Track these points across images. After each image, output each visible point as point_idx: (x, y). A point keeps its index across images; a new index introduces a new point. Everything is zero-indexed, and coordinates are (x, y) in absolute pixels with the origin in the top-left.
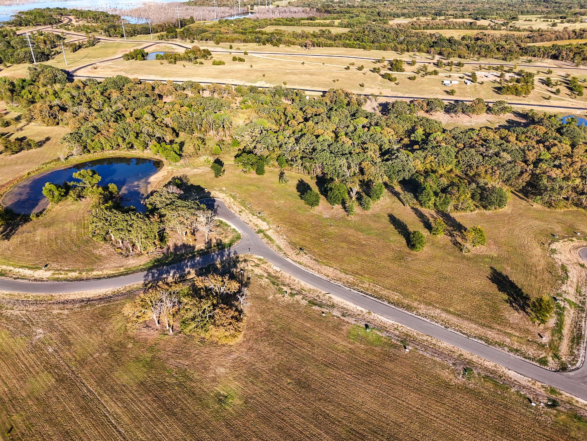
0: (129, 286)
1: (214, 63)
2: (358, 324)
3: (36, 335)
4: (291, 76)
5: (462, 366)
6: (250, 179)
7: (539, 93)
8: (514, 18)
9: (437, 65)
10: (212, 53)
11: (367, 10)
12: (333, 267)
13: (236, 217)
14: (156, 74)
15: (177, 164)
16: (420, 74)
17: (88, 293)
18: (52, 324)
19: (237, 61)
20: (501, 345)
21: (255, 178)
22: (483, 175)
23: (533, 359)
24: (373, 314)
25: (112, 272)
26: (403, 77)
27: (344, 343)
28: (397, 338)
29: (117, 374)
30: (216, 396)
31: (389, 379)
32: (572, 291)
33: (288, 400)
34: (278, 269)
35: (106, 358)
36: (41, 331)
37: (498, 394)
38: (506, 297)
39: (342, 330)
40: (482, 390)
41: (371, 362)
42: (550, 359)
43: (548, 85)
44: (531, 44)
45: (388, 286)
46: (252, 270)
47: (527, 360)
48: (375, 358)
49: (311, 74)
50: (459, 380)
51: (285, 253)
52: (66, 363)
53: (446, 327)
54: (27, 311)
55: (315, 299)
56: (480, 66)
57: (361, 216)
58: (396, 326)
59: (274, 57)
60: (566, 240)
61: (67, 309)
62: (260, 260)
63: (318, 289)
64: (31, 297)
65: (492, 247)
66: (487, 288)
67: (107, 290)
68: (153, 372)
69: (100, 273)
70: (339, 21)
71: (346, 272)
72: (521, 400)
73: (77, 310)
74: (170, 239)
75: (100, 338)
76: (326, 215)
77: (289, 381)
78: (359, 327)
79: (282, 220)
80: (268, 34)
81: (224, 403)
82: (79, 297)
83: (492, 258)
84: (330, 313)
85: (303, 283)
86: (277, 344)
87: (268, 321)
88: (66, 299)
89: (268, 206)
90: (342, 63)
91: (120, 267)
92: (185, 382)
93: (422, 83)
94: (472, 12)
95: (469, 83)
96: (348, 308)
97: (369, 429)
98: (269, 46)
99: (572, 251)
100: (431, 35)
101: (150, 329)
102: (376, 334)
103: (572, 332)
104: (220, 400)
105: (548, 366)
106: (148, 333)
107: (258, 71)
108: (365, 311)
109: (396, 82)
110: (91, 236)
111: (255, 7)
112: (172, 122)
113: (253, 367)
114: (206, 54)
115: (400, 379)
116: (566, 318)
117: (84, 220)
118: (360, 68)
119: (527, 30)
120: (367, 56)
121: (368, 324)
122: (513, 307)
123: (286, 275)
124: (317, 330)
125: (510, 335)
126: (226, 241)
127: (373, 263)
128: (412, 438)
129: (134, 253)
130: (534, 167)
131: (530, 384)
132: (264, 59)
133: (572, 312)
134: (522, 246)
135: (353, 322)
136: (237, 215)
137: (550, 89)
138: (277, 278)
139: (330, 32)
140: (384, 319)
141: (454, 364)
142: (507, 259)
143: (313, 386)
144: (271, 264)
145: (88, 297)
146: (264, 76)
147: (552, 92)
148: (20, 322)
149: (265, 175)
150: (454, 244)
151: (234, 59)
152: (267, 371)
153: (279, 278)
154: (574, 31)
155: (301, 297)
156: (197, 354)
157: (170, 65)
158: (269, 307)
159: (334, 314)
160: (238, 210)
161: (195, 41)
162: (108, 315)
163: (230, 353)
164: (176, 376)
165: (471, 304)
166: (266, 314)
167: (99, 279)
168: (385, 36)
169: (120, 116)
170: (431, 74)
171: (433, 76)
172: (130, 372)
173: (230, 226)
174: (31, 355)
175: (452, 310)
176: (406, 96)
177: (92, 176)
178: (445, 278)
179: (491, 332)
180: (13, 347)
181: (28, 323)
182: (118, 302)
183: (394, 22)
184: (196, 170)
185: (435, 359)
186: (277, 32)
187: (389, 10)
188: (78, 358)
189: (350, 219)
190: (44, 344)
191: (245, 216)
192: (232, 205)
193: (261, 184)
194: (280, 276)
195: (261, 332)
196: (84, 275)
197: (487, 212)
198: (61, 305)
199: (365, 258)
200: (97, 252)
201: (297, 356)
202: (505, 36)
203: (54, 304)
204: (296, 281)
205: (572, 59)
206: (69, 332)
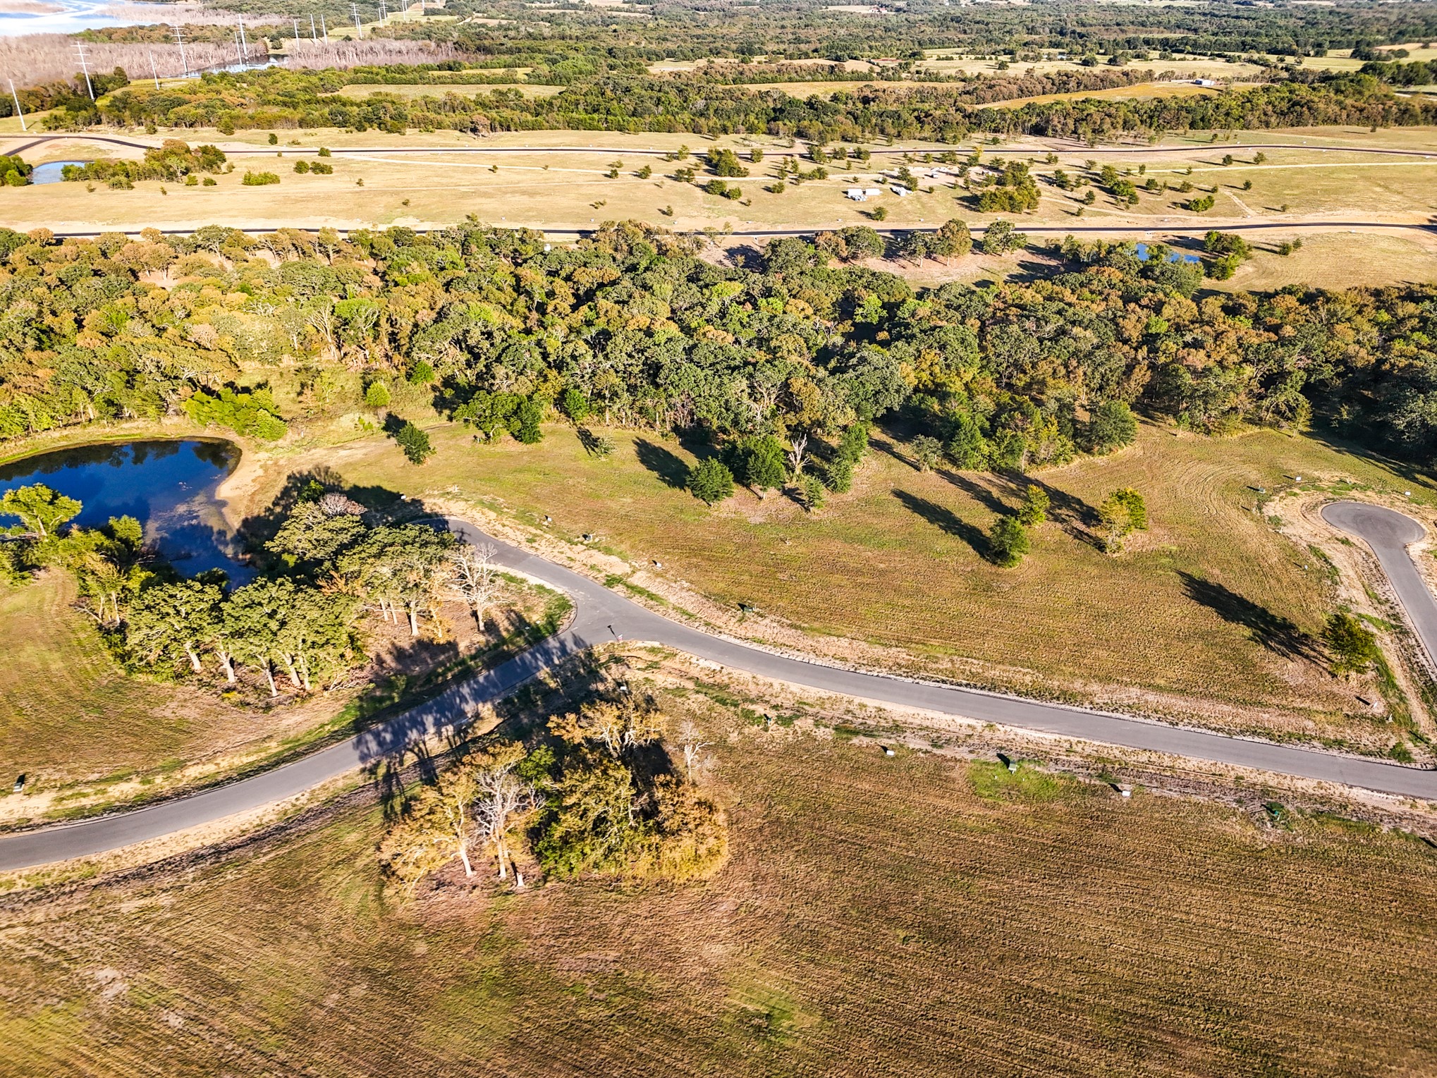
0: (324, 788)
1: (248, 181)
2: (983, 759)
3: (100, 989)
4: (479, 200)
5: (1257, 803)
6: (509, 456)
7: (1053, 204)
8: (914, 55)
9: (811, 158)
10: (227, 155)
11: (580, 45)
12: (845, 636)
13: (527, 555)
14: (89, 217)
15: (280, 442)
16: (787, 179)
17: (206, 832)
18: (136, 945)
19: (310, 173)
20: (1303, 737)
21: (522, 453)
22: (1050, 381)
23: (1380, 754)
24: (999, 727)
25: (246, 760)
26: (752, 187)
27: (977, 811)
28: (1084, 771)
29: (426, 1037)
30: (741, 1021)
31: (1125, 871)
32: (1359, 595)
33: (929, 983)
34: (715, 666)
35: (364, 999)
36: (109, 972)
37: (1363, 845)
38: (1248, 632)
39: (954, 781)
40: (1327, 845)
41: (1062, 841)
42: (1409, 745)
43: (1062, 186)
44: (981, 107)
45: (997, 656)
46: (647, 679)
47: (1371, 759)
48: (1064, 829)
49: (531, 194)
50: (1269, 834)
51: (707, 624)
52: (249, 1047)
53: (1171, 723)
54: (27, 924)
55: (845, 721)
56: (905, 156)
57: (838, 507)
58: (1067, 745)
59: (406, 158)
60: (1282, 494)
61: (164, 891)
62: (653, 650)
63: (840, 695)
64: (20, 882)
65: (1156, 531)
66: (1200, 620)
67: (259, 811)
68: (532, 1002)
69: (210, 768)
70: (529, 70)
71: (880, 641)
72: (1413, 847)
73: (197, 887)
74: (370, 640)
75: (314, 948)
76: (755, 515)
77: (902, 934)
78: (988, 764)
79: (653, 544)
80: (359, 105)
81: (774, 1033)
82: (180, 849)
83: (1171, 555)
84: (902, 746)
85: (795, 687)
86: (815, 849)
87: (760, 797)
88: (141, 863)
89: (598, 516)
90: (590, 164)
91: (264, 740)
92: (636, 1007)
93: (800, 200)
94: (819, 46)
95: (903, 191)
96: (936, 726)
97: (1153, 998)
98: (373, 133)
99: (1308, 516)
100: (763, 96)
101: (453, 888)
102: (1036, 773)
103: (1414, 682)
104: (758, 1028)
105: (1415, 762)
106: (453, 901)
107: (384, 193)
108: (979, 725)
109: (742, 199)
110: (122, 673)
111: (287, 44)
112: (216, 336)
113: (793, 922)
114: (212, 158)
115: (1149, 863)
116: (1385, 653)
117: (73, 632)
118: (644, 174)
119: (955, 79)
120: (639, 146)
121: (1003, 752)
122: (1273, 649)
123: (742, 676)
124: (894, 792)
125: (1308, 713)
126: (537, 618)
127: (929, 609)
128: (1254, 992)
129: (284, 696)
130: (1149, 352)
131: (1407, 808)
132: (381, 164)
133: (1387, 639)
134: (1213, 520)
135: (970, 757)
136: (525, 548)
137: (1069, 194)
138: (723, 687)
139: (519, 95)
140: (1033, 735)
141: (1239, 801)
142: (1202, 552)
143: (966, 932)
144: (688, 656)
145: (208, 843)
146: (405, 204)
147: (1076, 200)
148: (23, 962)
149: (545, 443)
150: (1076, 537)
151: (300, 168)
152: (834, 923)
153: (727, 686)
154: (1047, 77)
155: (810, 721)
156: (624, 926)
157: (119, 191)
158: (744, 762)
159: (911, 746)
160: (522, 538)
161: (159, 128)
162: (305, 879)
163: (711, 900)
164: (602, 996)
165: (1191, 663)
166: (744, 782)
167: (217, 784)
168: (659, 99)
169: (43, 332)
170: (811, 177)
171: (817, 182)
172: (463, 1020)
173: (523, 581)
174: (119, 1052)
175: (1162, 682)
176: (780, 229)
177: (51, 503)
178: (1105, 615)
179: (1267, 716)
180: (36, 1045)
181: (50, 959)
182: (314, 837)
183: (662, 69)
184: (342, 453)
185: (1194, 799)
186: (380, 98)
187: (632, 44)
188: (281, 1024)
189: (815, 518)
190: (142, 1008)
191: (549, 550)
192: (499, 527)
193: (544, 464)
194: (727, 681)
195: (761, 830)
196: (161, 783)
197: (1099, 460)
198: (139, 885)
199: (907, 602)
200: (167, 712)
201: (885, 867)
202: (918, 91)
203: (109, 884)
204: (777, 687)
205: (1075, 132)
206: (207, 957)
